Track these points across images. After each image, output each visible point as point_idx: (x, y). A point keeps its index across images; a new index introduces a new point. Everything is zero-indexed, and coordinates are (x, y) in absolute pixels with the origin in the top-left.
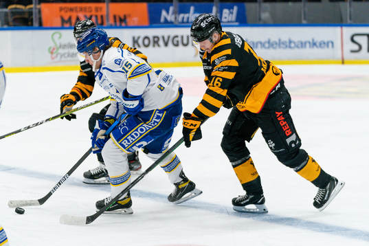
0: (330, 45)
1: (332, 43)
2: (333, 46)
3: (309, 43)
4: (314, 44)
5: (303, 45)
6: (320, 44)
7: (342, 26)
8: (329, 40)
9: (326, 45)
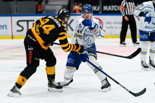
0: (5, 27)
2: (6, 28)
7: (11, 16)
8: (4, 24)
9: (2, 28)
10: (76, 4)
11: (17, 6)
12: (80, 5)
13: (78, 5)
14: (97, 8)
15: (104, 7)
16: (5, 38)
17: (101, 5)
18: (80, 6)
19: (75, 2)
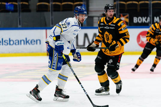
0: (38, 42)
1: (40, 41)
2: (40, 43)
3: (24, 41)
4: (27, 42)
5: (19, 42)
6: (31, 42)
7: (46, 29)
8: (38, 39)
9: (36, 43)
10: (121, 14)
11: (53, 17)
12: (126, 16)
13: (124, 16)
14: (146, 20)
15: (155, 18)
16: (39, 55)
17: (151, 16)
18: (127, 18)
19: (120, 13)
